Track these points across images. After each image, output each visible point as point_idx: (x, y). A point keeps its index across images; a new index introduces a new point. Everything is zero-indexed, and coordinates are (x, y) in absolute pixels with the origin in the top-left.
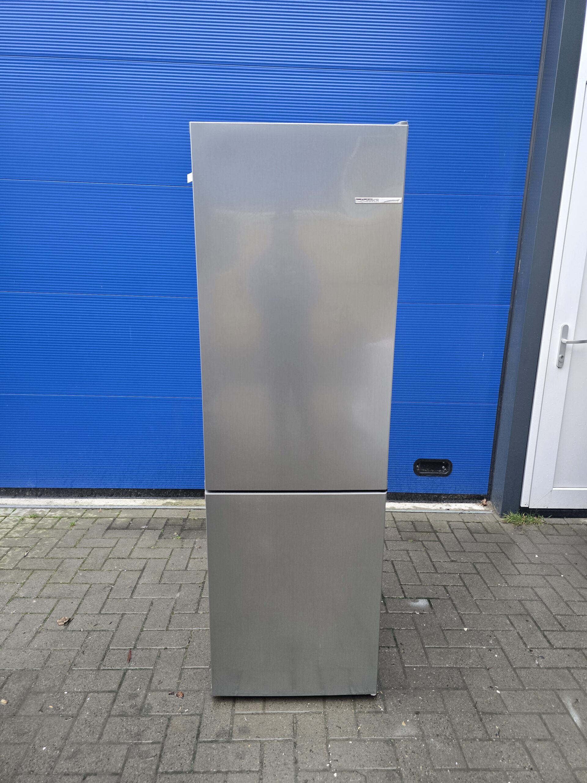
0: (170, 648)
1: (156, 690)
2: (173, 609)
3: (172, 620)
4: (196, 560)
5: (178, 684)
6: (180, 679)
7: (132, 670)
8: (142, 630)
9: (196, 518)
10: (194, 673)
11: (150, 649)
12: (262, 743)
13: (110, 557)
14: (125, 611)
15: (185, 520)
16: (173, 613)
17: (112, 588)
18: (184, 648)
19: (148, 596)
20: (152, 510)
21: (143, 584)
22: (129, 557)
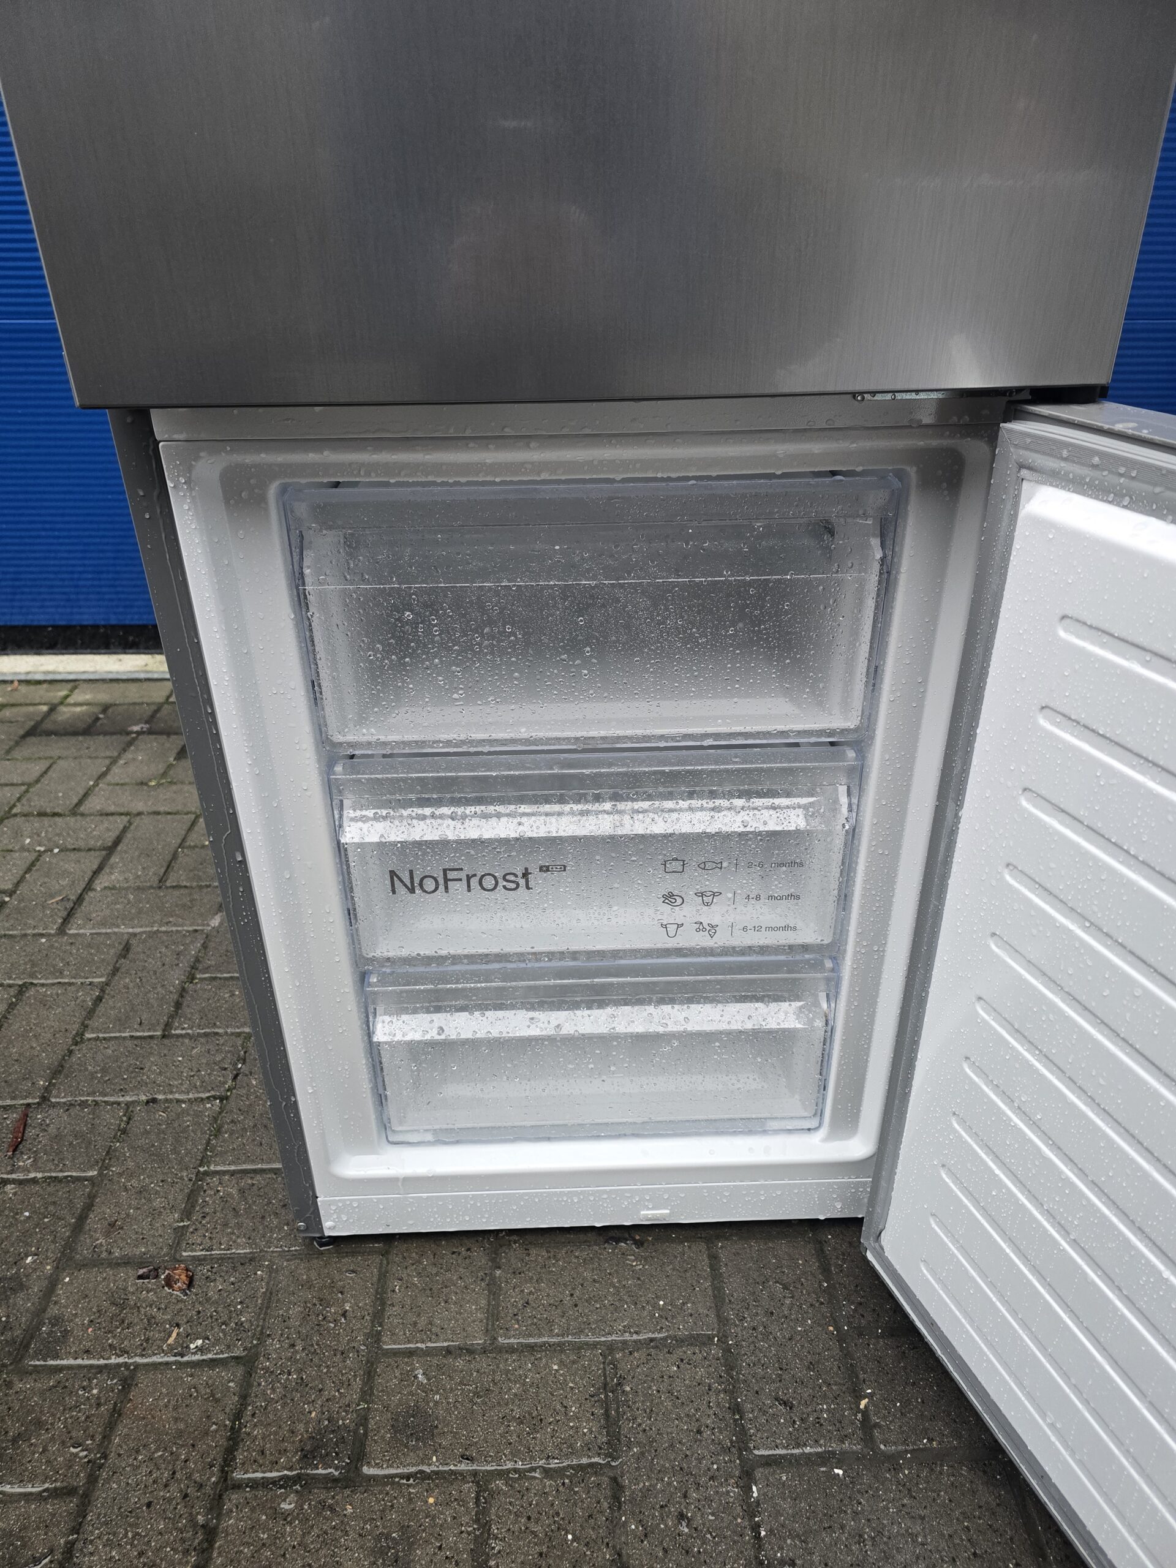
0: (166, 1100)
1: (95, 1263)
2: (195, 965)
3: (186, 1001)
5: (180, 1232)
6: (187, 1214)
7: (20, 1182)
8: (78, 1039)
10: (242, 1191)
11: (96, 1103)
13: (14, 811)
14: (33, 975)
16: (191, 978)
18: (215, 1098)
19: (118, 926)
21: (105, 888)
22: (74, 811)
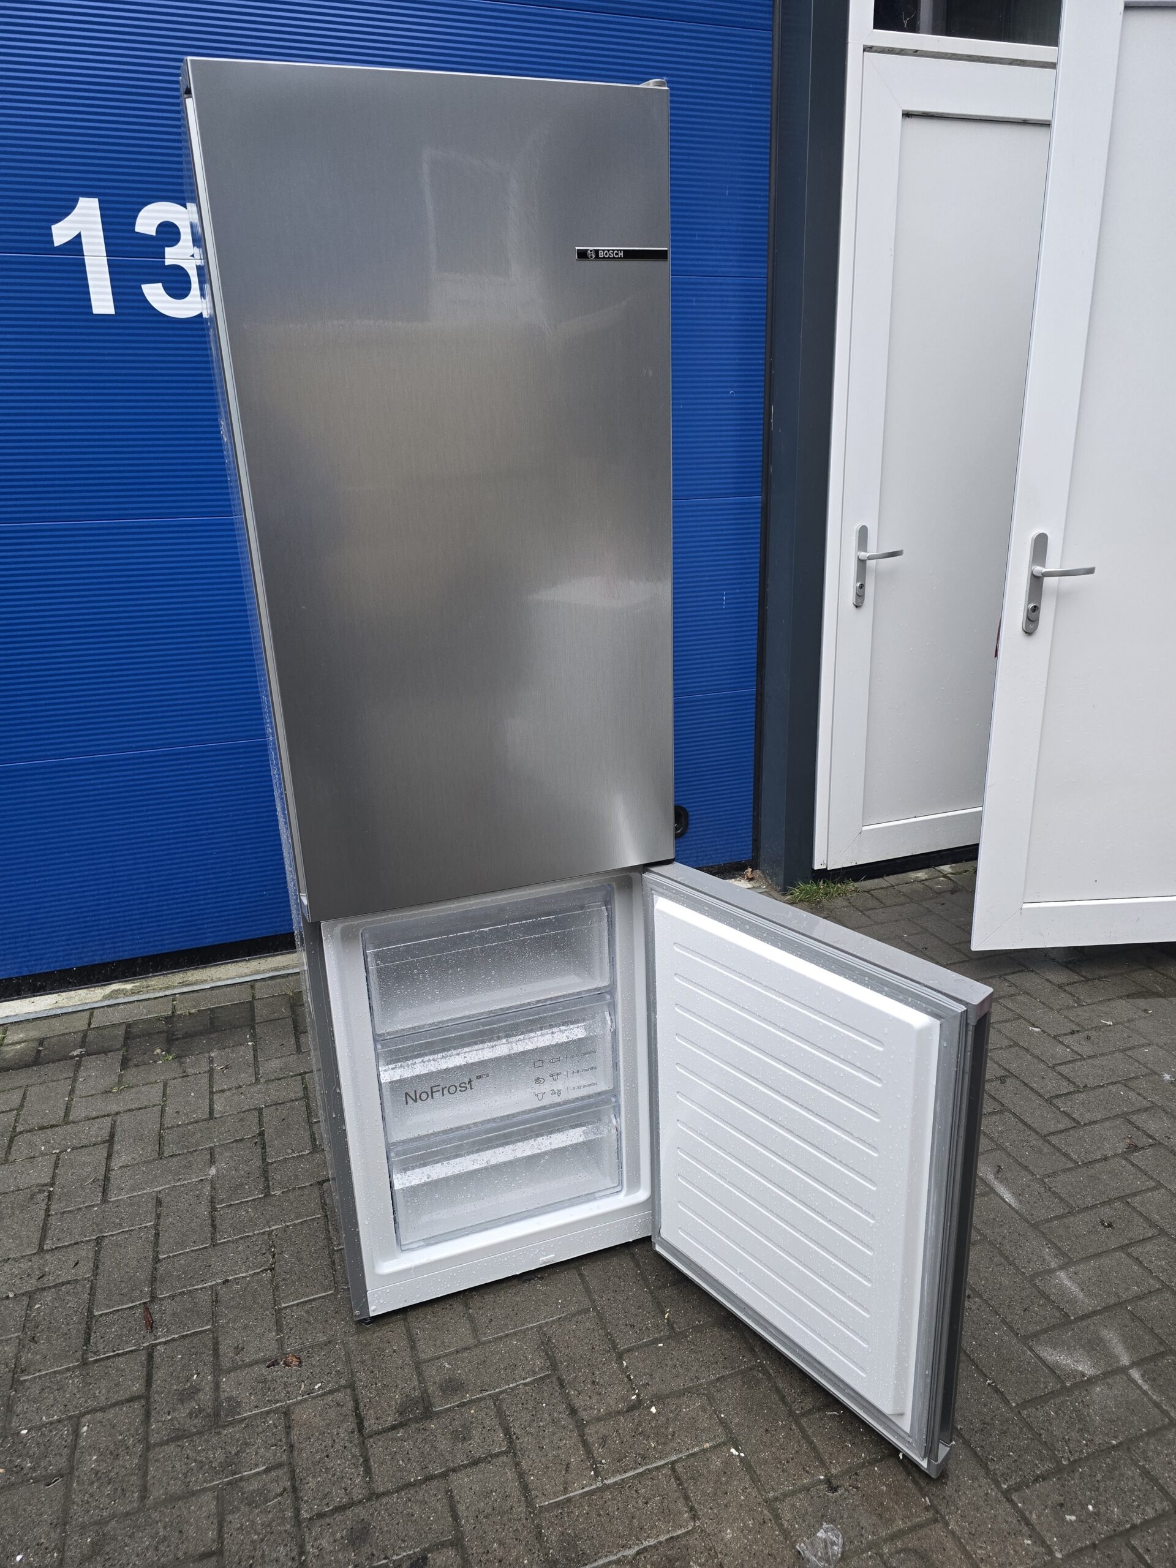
0: (235, 1279)
1: (236, 1368)
2: (213, 1200)
3: (217, 1223)
4: (228, 1093)
5: (280, 1342)
6: (279, 1330)
7: (165, 1343)
8: (156, 1260)
9: (193, 1011)
10: (307, 1312)
11: (190, 1291)
12: (495, 1398)
13: (18, 1130)
14: (101, 1231)
15: (169, 1019)
16: (214, 1209)
17: (50, 1192)
18: (266, 1270)
19: (144, 1189)
20: (83, 1014)
21: (121, 1167)
22: (66, 1120)
